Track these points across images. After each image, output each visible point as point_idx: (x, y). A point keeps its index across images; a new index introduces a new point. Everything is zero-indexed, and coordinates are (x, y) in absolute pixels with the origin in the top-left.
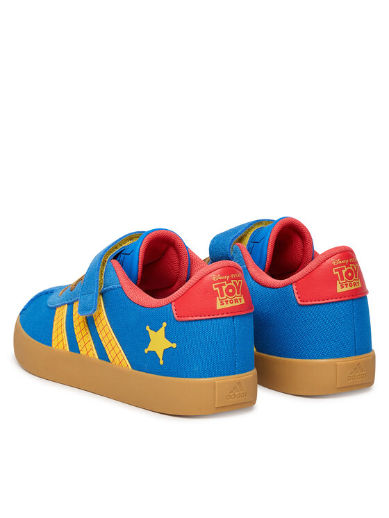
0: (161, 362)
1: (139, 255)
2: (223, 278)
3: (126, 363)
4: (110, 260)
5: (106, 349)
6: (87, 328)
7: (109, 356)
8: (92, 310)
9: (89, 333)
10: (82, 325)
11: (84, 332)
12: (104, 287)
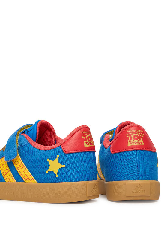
0: (57, 176)
1: (37, 129)
2: (86, 132)
3: (34, 181)
4: (20, 134)
5: (21, 176)
6: (9, 169)
7: (24, 179)
8: (15, 156)
9: (10, 171)
10: (6, 168)
11: (7, 171)
12: (19, 146)
